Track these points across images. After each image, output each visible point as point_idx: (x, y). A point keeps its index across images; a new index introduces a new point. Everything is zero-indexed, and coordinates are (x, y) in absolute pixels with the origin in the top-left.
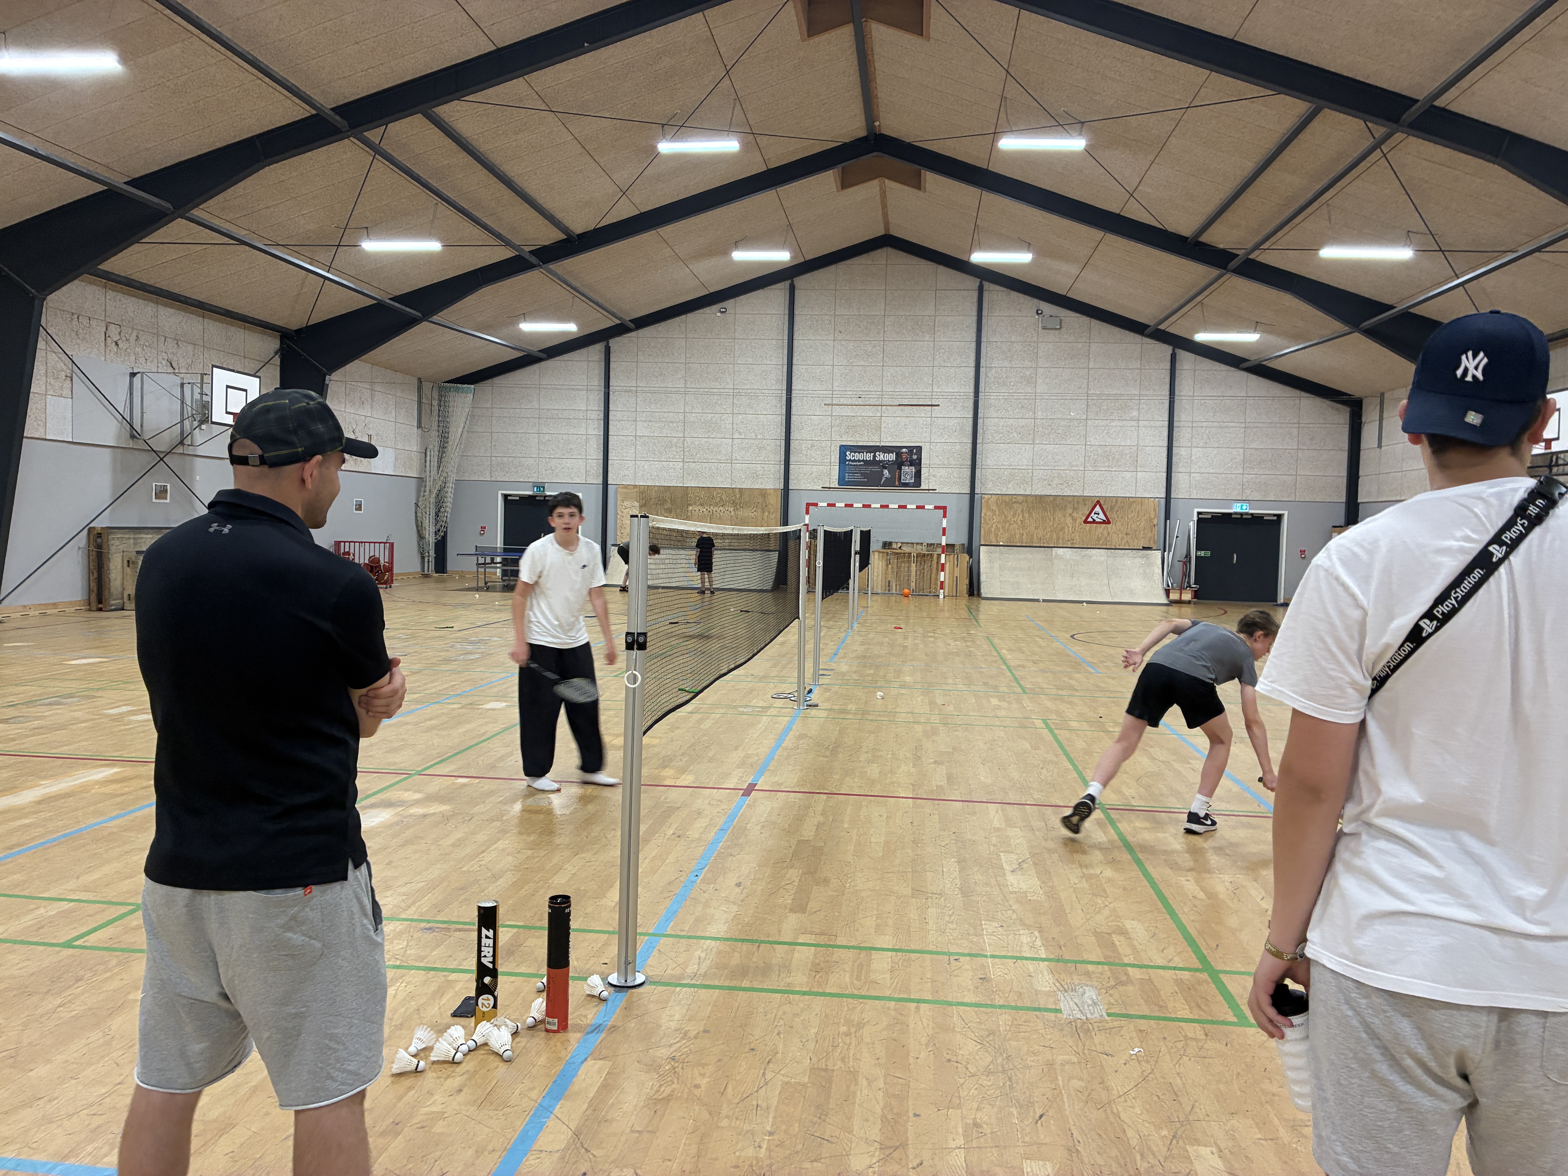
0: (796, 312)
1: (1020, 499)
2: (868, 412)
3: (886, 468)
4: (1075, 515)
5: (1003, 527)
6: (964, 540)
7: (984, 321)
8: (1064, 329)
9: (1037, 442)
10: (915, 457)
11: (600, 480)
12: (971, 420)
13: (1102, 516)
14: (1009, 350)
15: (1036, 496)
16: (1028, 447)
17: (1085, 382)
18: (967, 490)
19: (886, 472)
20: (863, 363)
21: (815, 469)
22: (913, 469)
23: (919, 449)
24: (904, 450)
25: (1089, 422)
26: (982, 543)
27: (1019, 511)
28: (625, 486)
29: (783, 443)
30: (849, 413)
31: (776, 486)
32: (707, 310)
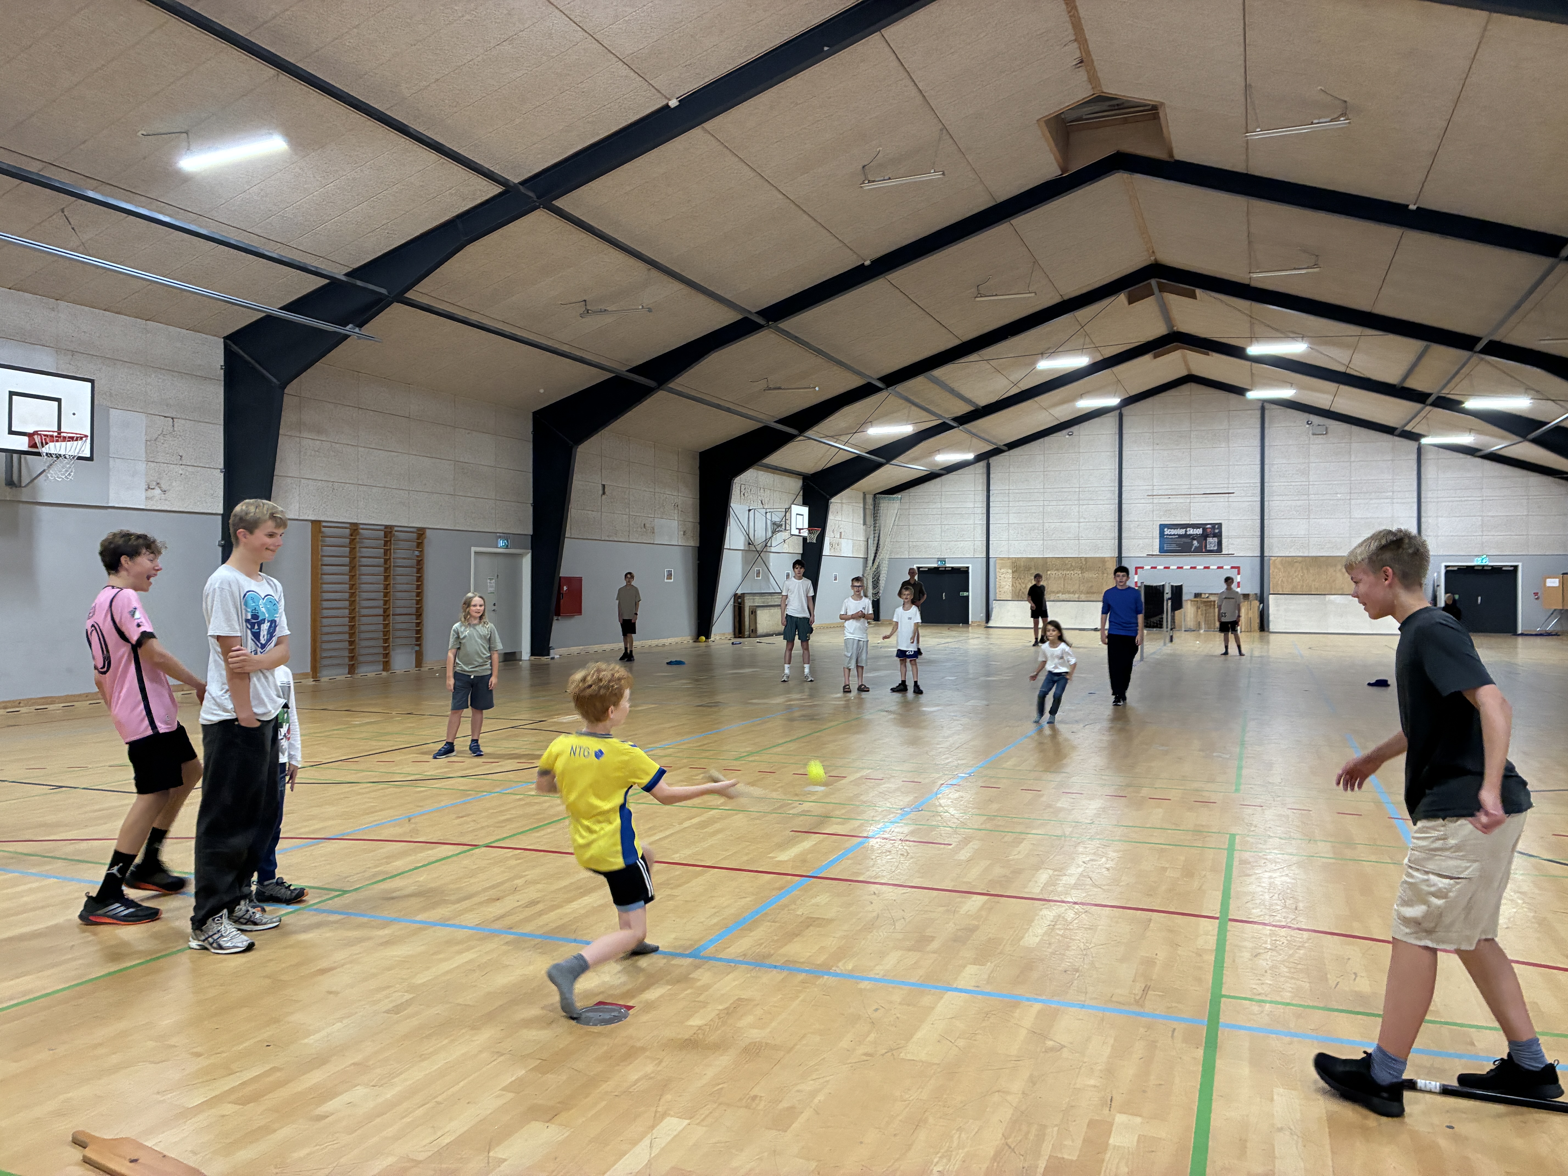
0: (1124, 432)
1: (1300, 559)
2: (1180, 500)
3: (1195, 539)
5: (1287, 581)
6: (1258, 591)
7: (1266, 431)
8: (1329, 435)
9: (1312, 517)
10: (1217, 531)
11: (984, 555)
12: (1259, 503)
14: (1287, 452)
15: (1312, 557)
16: (1304, 521)
17: (1348, 471)
18: (1259, 555)
19: (1195, 543)
20: (1174, 465)
21: (1141, 542)
22: (1216, 539)
23: (1220, 525)
24: (1209, 526)
25: (1353, 501)
26: (1271, 592)
27: (1299, 569)
28: (1002, 559)
29: (1117, 524)
30: (1166, 501)
31: (1112, 555)
32: (1058, 434)
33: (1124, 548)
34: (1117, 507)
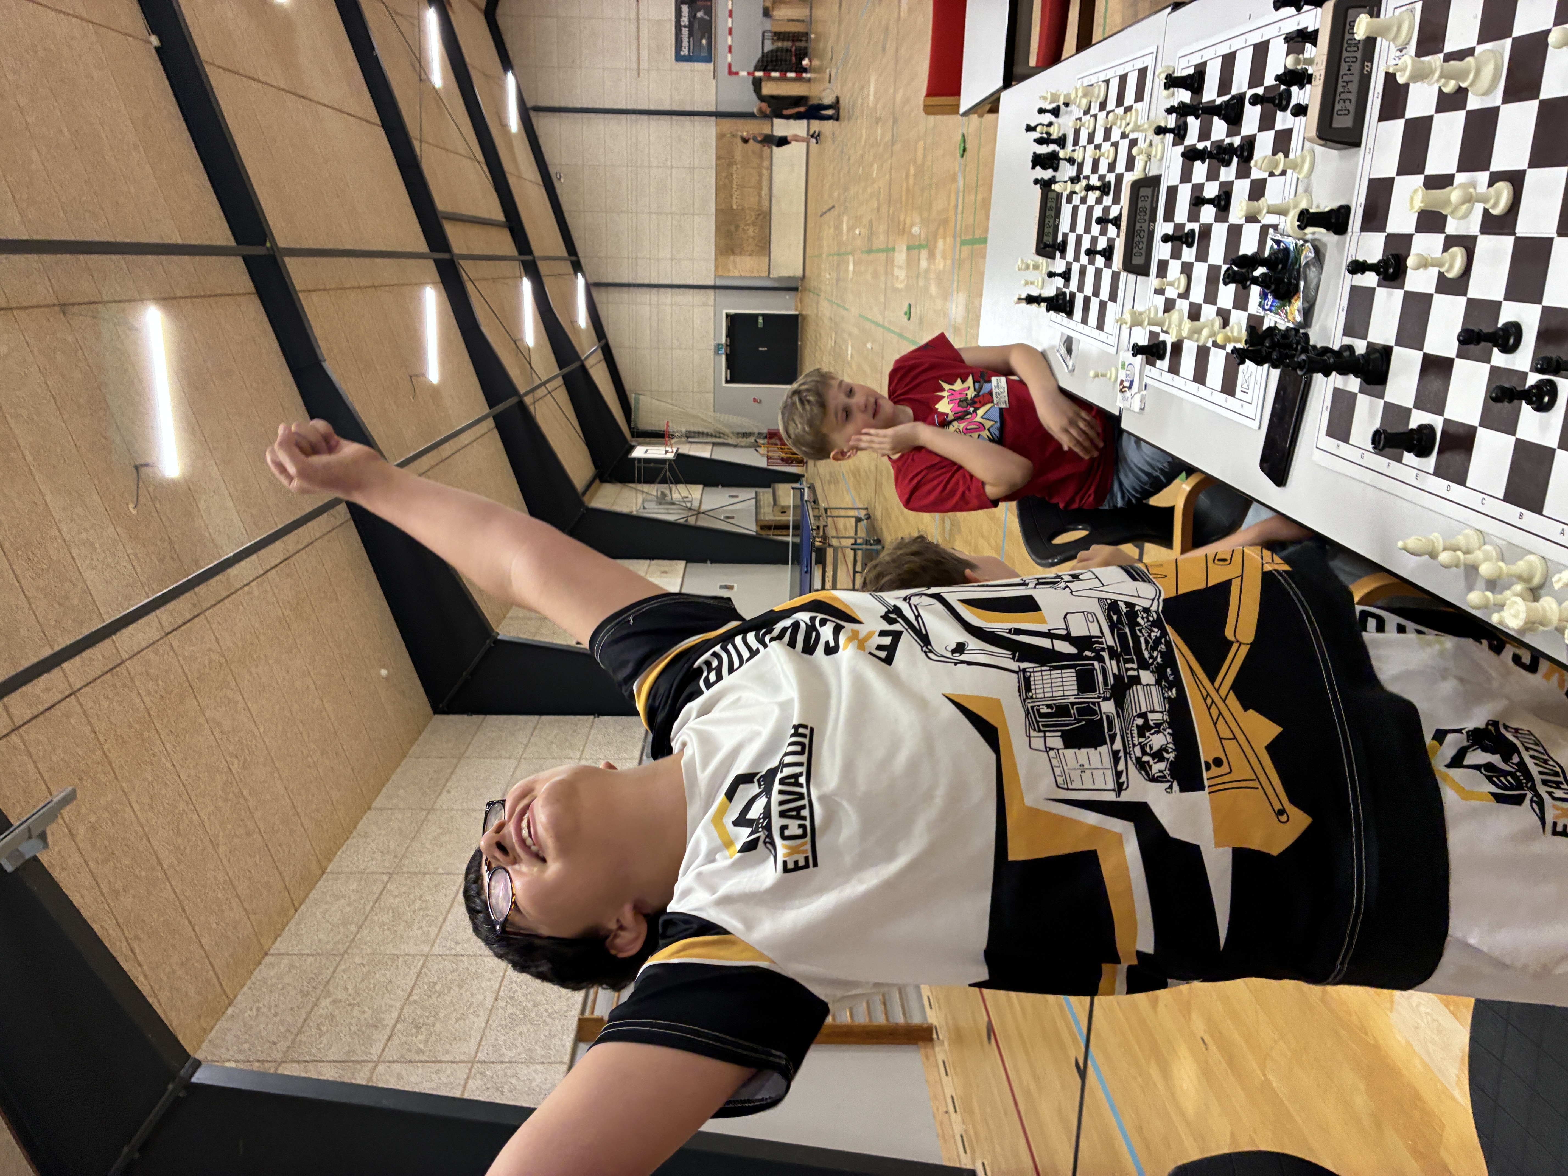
0: (557, 105)
2: (644, 34)
3: (695, 15)
11: (711, 293)
19: (699, 15)
20: (601, 39)
21: (697, 86)
28: (716, 268)
29: (674, 118)
30: (646, 53)
31: (714, 124)
32: (559, 192)
33: (705, 109)
34: (651, 117)
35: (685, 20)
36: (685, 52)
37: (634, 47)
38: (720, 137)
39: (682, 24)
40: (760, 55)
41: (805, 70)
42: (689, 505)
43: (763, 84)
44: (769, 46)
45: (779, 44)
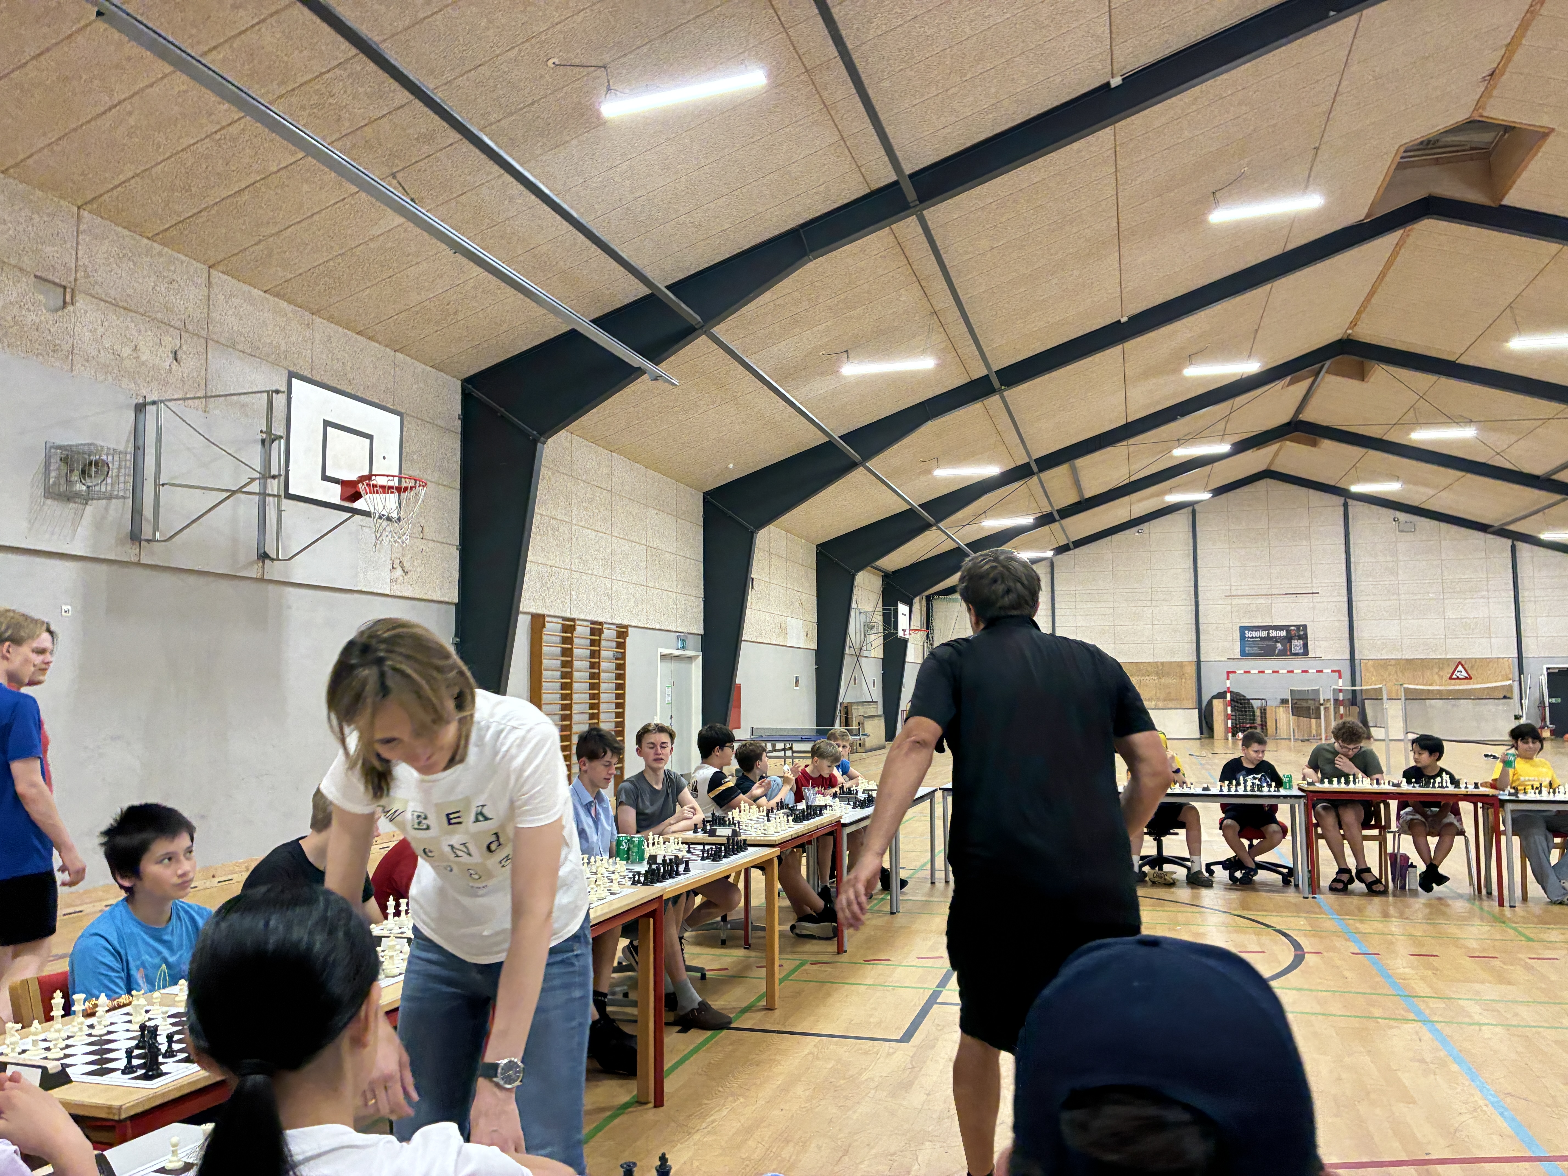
0: (1198, 529)
1: (1393, 662)
2: (1261, 600)
3: (1278, 642)
4: (1441, 673)
7: (1350, 529)
8: (1417, 531)
9: (1403, 617)
10: (1302, 633)
12: (1346, 603)
13: (1464, 674)
14: (1374, 549)
15: (1407, 660)
16: (1396, 622)
17: (1440, 571)
18: (1349, 657)
20: (1253, 564)
21: (1220, 645)
22: (1301, 642)
23: (1305, 627)
24: (1293, 628)
25: (1446, 601)
26: (1365, 697)
27: (1394, 671)
29: (1194, 626)
30: (1245, 601)
31: (1191, 659)
32: (1127, 532)
33: (1202, 651)
34: (1193, 608)
35: (1273, 633)
36: (1248, 634)
37: (1248, 592)
38: (1180, 665)
39: (1271, 631)
40: (1248, 697)
41: (1234, 735)
42: (864, 648)
43: (1221, 700)
44: (1256, 704)
45: (1258, 713)
